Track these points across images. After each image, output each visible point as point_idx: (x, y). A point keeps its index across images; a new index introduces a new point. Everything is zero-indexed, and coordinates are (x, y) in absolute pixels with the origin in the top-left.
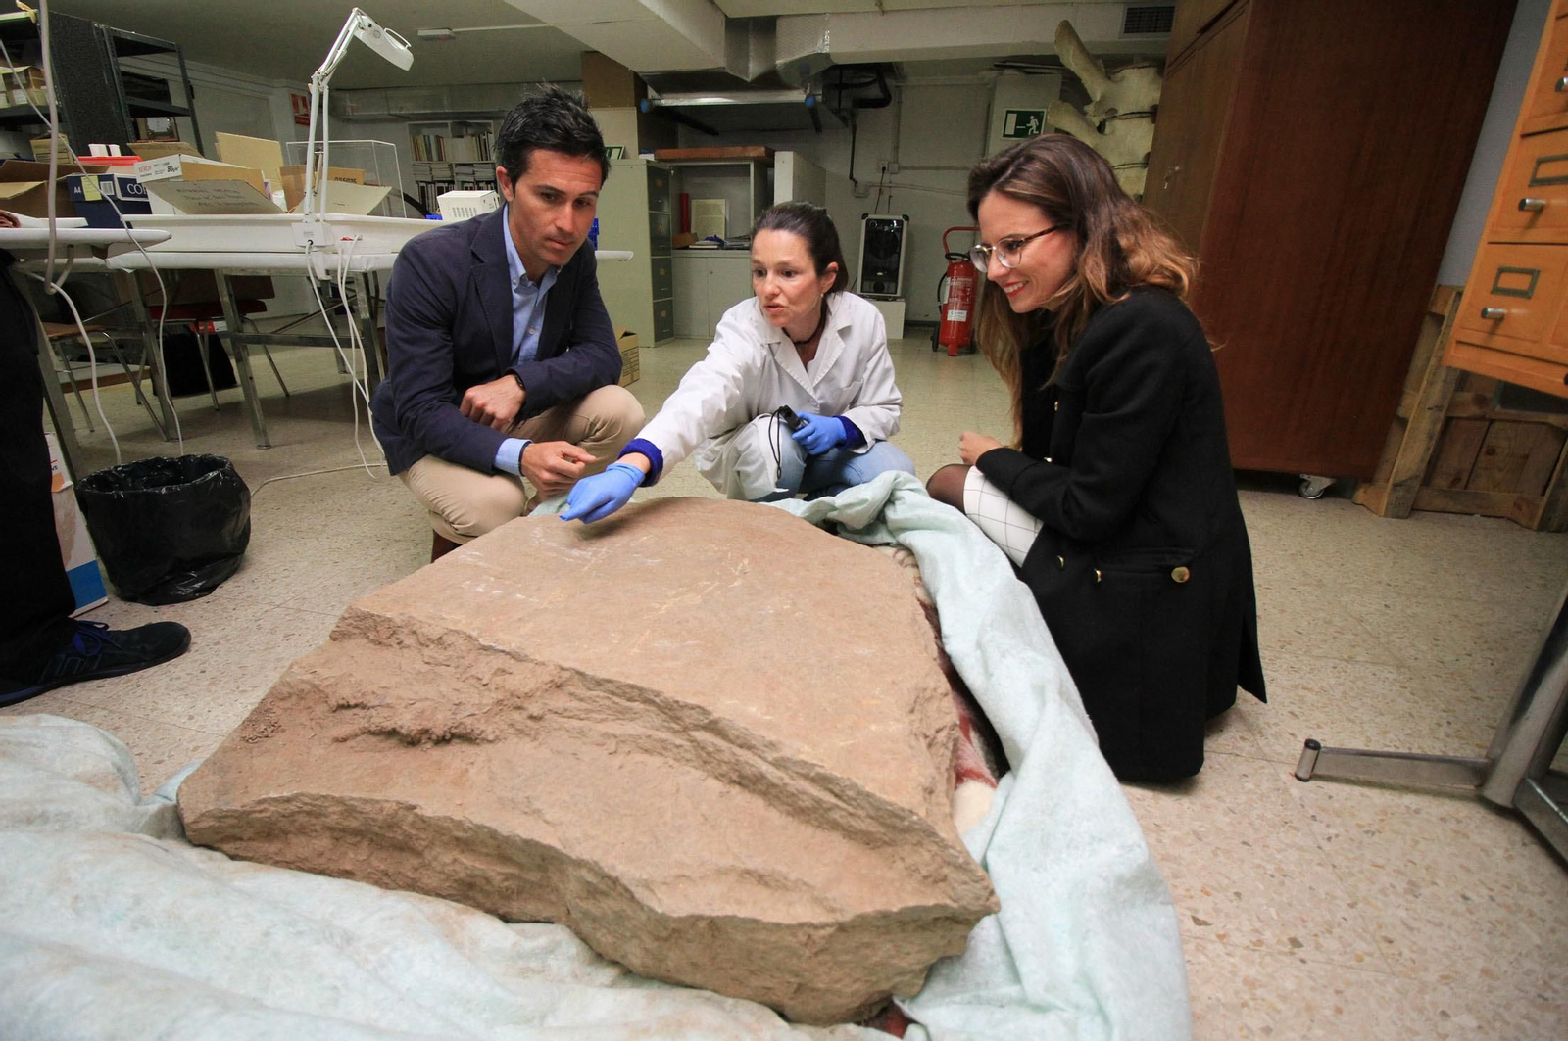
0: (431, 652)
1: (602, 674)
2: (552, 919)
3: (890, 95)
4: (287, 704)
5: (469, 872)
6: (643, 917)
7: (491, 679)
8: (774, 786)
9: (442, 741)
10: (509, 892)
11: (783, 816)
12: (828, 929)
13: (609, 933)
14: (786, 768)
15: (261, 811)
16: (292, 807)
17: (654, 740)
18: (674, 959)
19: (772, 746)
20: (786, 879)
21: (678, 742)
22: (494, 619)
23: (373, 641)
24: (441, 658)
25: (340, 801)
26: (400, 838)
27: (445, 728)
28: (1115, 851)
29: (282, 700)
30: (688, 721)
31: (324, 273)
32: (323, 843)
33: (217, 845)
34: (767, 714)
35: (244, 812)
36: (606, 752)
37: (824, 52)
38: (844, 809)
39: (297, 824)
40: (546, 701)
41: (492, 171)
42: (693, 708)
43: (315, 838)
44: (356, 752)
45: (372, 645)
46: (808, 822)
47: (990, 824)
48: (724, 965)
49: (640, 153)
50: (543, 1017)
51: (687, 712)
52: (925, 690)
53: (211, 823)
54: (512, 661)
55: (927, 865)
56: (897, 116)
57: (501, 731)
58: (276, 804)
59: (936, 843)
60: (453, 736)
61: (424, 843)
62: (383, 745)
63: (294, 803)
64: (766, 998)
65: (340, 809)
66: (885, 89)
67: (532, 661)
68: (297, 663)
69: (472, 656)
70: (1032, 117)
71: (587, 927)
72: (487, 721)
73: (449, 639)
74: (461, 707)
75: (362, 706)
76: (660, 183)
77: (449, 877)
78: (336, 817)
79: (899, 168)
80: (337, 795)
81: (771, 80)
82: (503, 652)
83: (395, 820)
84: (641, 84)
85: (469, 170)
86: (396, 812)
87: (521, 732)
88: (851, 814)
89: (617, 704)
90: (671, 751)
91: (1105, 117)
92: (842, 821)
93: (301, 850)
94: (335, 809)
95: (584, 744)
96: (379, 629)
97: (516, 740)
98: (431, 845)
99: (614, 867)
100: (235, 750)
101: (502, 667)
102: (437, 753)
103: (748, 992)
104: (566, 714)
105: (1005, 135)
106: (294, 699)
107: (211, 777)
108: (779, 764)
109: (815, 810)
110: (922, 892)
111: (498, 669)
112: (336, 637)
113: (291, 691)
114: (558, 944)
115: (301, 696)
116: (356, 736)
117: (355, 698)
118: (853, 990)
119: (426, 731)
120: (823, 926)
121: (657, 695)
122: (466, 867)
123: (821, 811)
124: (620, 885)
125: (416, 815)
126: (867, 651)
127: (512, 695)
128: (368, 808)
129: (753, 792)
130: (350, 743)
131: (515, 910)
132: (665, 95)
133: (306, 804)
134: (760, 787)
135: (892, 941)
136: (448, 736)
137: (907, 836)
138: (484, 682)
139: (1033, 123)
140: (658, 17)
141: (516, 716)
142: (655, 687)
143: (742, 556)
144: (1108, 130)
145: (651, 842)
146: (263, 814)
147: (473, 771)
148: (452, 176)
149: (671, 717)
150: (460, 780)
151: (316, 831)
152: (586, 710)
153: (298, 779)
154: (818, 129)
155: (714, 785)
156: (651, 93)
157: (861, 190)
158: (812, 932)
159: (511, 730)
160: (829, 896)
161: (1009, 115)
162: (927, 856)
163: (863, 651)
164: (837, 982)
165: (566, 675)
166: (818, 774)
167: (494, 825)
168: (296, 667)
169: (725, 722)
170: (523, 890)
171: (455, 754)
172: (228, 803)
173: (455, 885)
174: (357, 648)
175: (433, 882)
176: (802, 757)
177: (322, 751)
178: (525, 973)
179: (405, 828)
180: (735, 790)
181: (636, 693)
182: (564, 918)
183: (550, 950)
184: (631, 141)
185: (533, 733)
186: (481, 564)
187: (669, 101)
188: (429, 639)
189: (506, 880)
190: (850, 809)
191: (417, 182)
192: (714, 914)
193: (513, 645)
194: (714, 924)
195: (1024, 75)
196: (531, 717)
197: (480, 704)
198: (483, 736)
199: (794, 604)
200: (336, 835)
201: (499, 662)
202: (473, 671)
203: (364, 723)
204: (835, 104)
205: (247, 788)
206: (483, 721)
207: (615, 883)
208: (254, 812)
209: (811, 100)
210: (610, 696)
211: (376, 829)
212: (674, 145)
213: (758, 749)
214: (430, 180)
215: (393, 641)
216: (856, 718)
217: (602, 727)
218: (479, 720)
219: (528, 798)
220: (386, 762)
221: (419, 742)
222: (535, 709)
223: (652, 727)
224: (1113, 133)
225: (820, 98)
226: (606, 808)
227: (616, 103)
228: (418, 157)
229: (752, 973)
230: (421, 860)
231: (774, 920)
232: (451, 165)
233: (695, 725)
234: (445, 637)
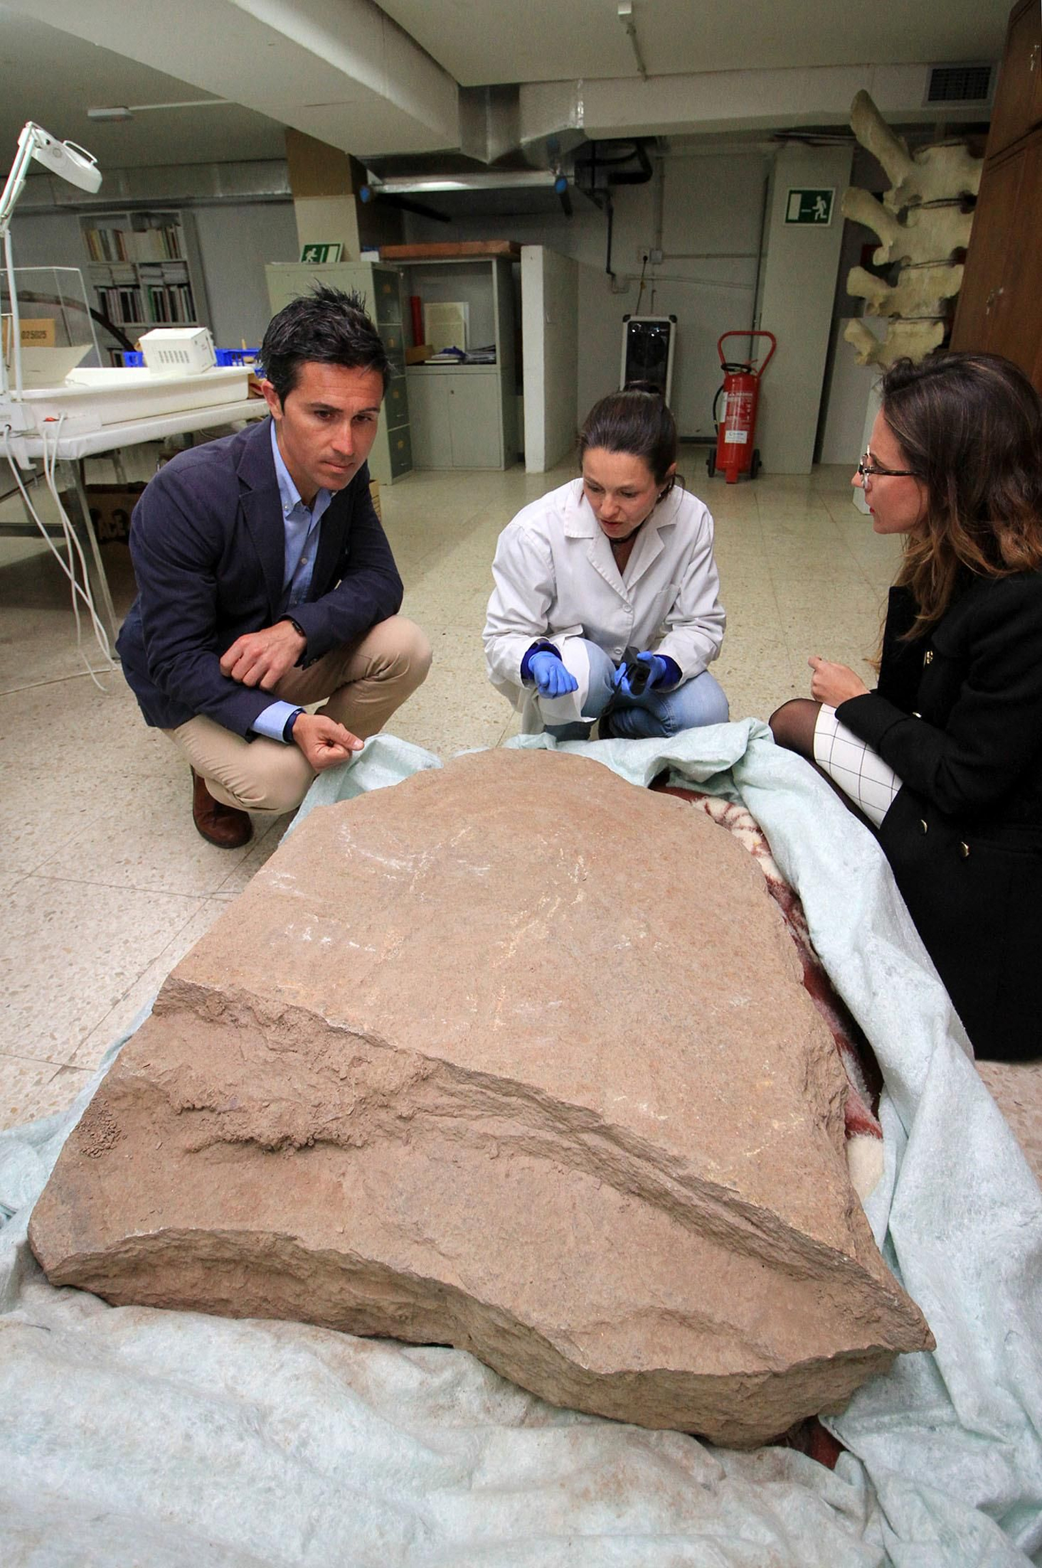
0: (272, 1034)
1: (474, 1067)
2: (452, 1343)
3: (651, 171)
4: (124, 1104)
5: (359, 1301)
6: (564, 1367)
7: (348, 1072)
8: (681, 1204)
9: (305, 1147)
10: (404, 1318)
11: (693, 1235)
12: (761, 1377)
13: (522, 1370)
14: (694, 1189)
15: (127, 1251)
16: (161, 1244)
17: (539, 1142)
18: (595, 1400)
19: (676, 1161)
20: (710, 1321)
21: (566, 1144)
22: (334, 986)
23: (203, 1018)
24: (287, 1042)
25: (211, 1234)
26: (279, 1266)
27: (308, 1135)
28: (1018, 1217)
29: (117, 1099)
30: (576, 1123)
31: (27, 461)
32: (195, 1274)
33: (80, 1285)
34: (660, 1111)
35: (110, 1254)
36: (487, 1156)
37: (578, 127)
38: (764, 1240)
39: (166, 1259)
40: (413, 1098)
41: (183, 271)
42: (580, 1109)
43: (186, 1269)
44: (212, 1164)
45: (202, 1022)
46: (721, 1245)
47: (887, 1193)
48: (649, 1404)
49: (362, 250)
50: (470, 1474)
51: (574, 1114)
52: (812, 1051)
53: (74, 1268)
54: (368, 1046)
55: (859, 1307)
56: (660, 194)
57: (369, 1133)
58: (139, 1242)
59: (869, 1285)
60: (316, 1141)
61: (307, 1273)
62: (240, 1154)
63: (162, 1239)
64: (692, 1430)
65: (211, 1242)
66: (646, 164)
67: (391, 1048)
68: (125, 1053)
69: (321, 1039)
70: (819, 198)
71: (495, 1360)
72: (352, 1124)
73: (292, 1018)
74: (322, 1109)
75: (213, 1110)
76: (387, 289)
77: (336, 1305)
78: (208, 1250)
79: (664, 257)
80: (208, 1229)
81: (514, 161)
82: (356, 1035)
83: (274, 1250)
84: (358, 169)
85: (155, 271)
86: (274, 1243)
87: (390, 1135)
88: (771, 1245)
89: (493, 1099)
90: (558, 1153)
91: (907, 204)
92: (763, 1251)
93: (172, 1282)
94: (206, 1242)
95: (462, 1147)
96: (208, 1004)
97: (386, 1144)
98: (314, 1274)
99: (528, 1315)
100: (77, 1166)
101: (357, 1055)
102: (301, 1162)
103: (674, 1425)
104: (438, 1112)
105: (788, 221)
106: (130, 1098)
107: (63, 1208)
108: (686, 1181)
109: (729, 1235)
110: (855, 1333)
111: (354, 1058)
112: (160, 1011)
113: (125, 1090)
114: (464, 1375)
115: (137, 1095)
116: (210, 1145)
117: (201, 1100)
118: (781, 1421)
119: (287, 1138)
120: (756, 1375)
121: (538, 1091)
122: (355, 1297)
123: (737, 1237)
124: (537, 1333)
125: (297, 1247)
126: (744, 1001)
127: (375, 1092)
128: (242, 1240)
129: (655, 1205)
130: (204, 1154)
131: (410, 1335)
132: (387, 180)
133: (174, 1239)
134: (664, 1203)
135: (823, 1378)
136: (311, 1143)
137: (836, 1275)
138: (342, 1075)
139: (820, 205)
140: (384, 98)
141: (383, 1115)
142: (534, 1082)
143: (576, 851)
144: (910, 220)
145: (560, 1279)
146: (130, 1254)
147: (347, 1184)
148: (137, 280)
149: (555, 1117)
150: (335, 1197)
151: (186, 1263)
152: (459, 1106)
153: (160, 1209)
154: (568, 211)
155: (610, 1194)
156: (371, 177)
157: (620, 282)
158: (745, 1380)
159: (379, 1132)
160: (759, 1342)
161: (793, 196)
162: (859, 1297)
163: (739, 1001)
164: (766, 1418)
165: (432, 1066)
166: (732, 1200)
167: (385, 1259)
168: (125, 1059)
169: (619, 1129)
170: (417, 1315)
171: (321, 1163)
172: (89, 1245)
173: (344, 1311)
174: (185, 1024)
175: (318, 1309)
176: (711, 1178)
177: (175, 1166)
178: (436, 1411)
179: (284, 1258)
180: (635, 1202)
181: (512, 1088)
182: (465, 1344)
183: (457, 1382)
184: (352, 239)
185: (404, 1135)
186: (297, 893)
187: (393, 187)
188: (268, 1019)
189: (400, 1308)
190: (771, 1240)
191: (96, 287)
192: (644, 1369)
193: (366, 1027)
194: (641, 1376)
195: (809, 148)
196: (400, 1117)
197: (342, 1104)
198: (350, 1141)
199: (649, 928)
200: (208, 1264)
201: (353, 1049)
202: (326, 1062)
203: (216, 1131)
204: (588, 185)
205: (105, 1222)
206: (348, 1124)
207: (529, 1330)
208: (119, 1252)
209: (562, 182)
210: (484, 1090)
211: (252, 1259)
212: (399, 240)
213: (659, 1162)
214: (110, 284)
215: (225, 1017)
216: (755, 1112)
217: (478, 1126)
218: (343, 1124)
219: (416, 1224)
220: (249, 1175)
221: (281, 1148)
222: (404, 1109)
223: (534, 1126)
224: (916, 224)
225: (572, 181)
226: (503, 1235)
227: (330, 190)
228: (94, 257)
229: (677, 1409)
230: (303, 1288)
231: (706, 1371)
232: (134, 266)
233: (583, 1127)
234: (286, 1016)
